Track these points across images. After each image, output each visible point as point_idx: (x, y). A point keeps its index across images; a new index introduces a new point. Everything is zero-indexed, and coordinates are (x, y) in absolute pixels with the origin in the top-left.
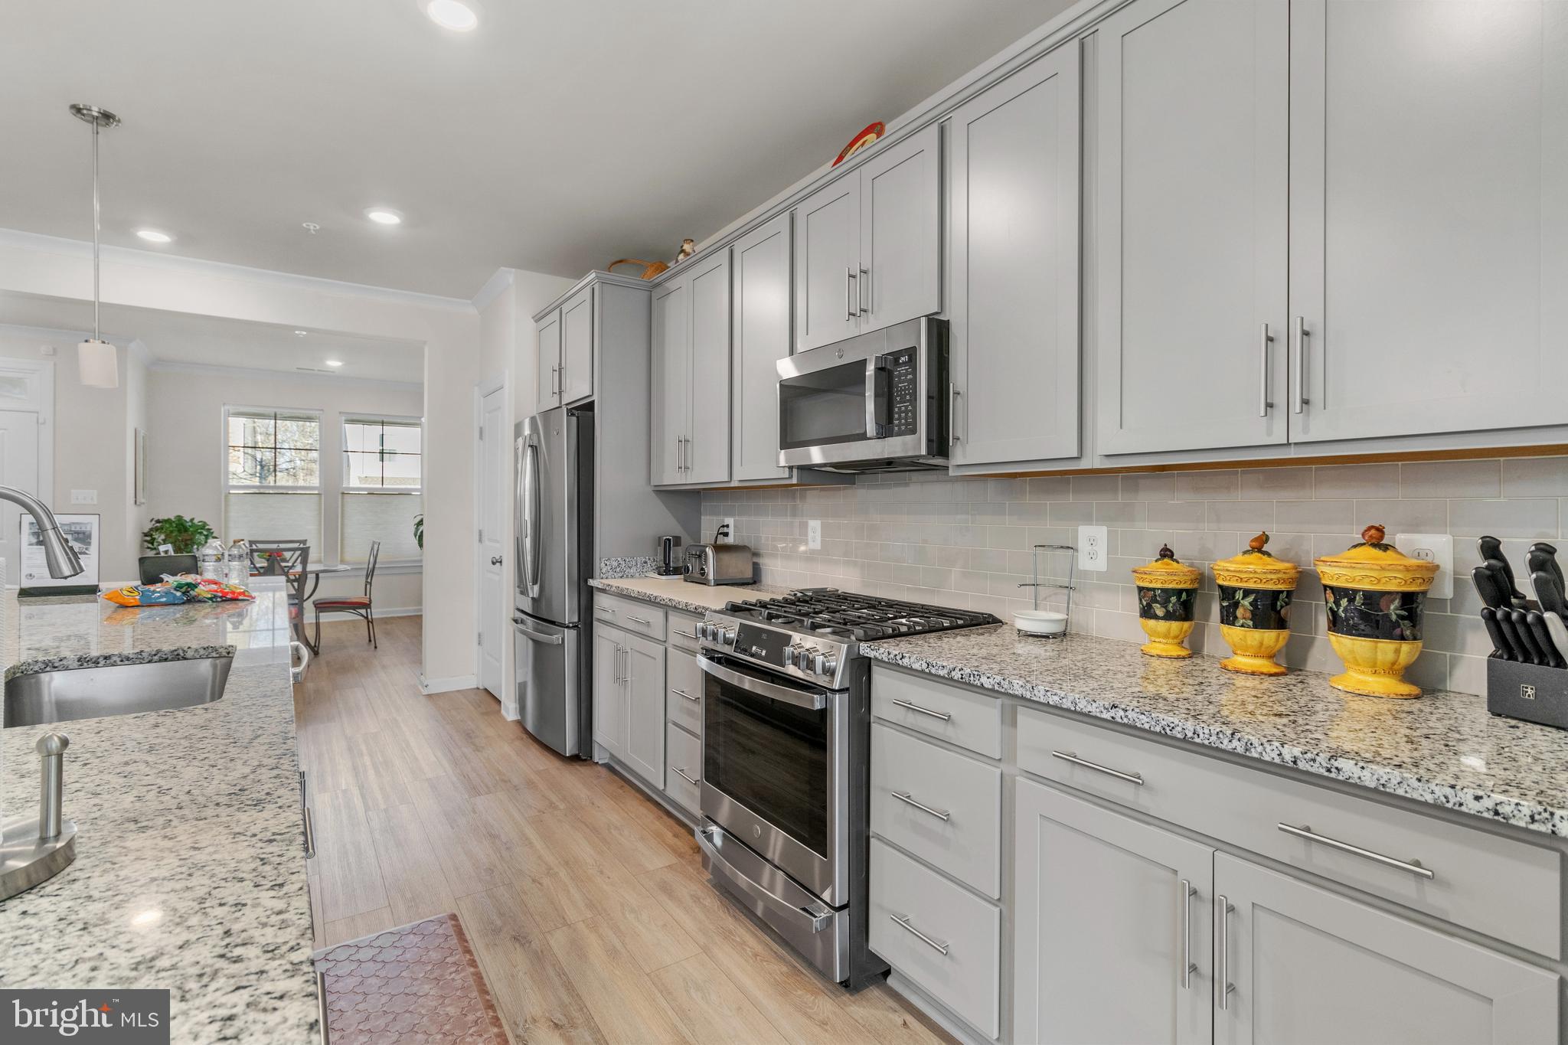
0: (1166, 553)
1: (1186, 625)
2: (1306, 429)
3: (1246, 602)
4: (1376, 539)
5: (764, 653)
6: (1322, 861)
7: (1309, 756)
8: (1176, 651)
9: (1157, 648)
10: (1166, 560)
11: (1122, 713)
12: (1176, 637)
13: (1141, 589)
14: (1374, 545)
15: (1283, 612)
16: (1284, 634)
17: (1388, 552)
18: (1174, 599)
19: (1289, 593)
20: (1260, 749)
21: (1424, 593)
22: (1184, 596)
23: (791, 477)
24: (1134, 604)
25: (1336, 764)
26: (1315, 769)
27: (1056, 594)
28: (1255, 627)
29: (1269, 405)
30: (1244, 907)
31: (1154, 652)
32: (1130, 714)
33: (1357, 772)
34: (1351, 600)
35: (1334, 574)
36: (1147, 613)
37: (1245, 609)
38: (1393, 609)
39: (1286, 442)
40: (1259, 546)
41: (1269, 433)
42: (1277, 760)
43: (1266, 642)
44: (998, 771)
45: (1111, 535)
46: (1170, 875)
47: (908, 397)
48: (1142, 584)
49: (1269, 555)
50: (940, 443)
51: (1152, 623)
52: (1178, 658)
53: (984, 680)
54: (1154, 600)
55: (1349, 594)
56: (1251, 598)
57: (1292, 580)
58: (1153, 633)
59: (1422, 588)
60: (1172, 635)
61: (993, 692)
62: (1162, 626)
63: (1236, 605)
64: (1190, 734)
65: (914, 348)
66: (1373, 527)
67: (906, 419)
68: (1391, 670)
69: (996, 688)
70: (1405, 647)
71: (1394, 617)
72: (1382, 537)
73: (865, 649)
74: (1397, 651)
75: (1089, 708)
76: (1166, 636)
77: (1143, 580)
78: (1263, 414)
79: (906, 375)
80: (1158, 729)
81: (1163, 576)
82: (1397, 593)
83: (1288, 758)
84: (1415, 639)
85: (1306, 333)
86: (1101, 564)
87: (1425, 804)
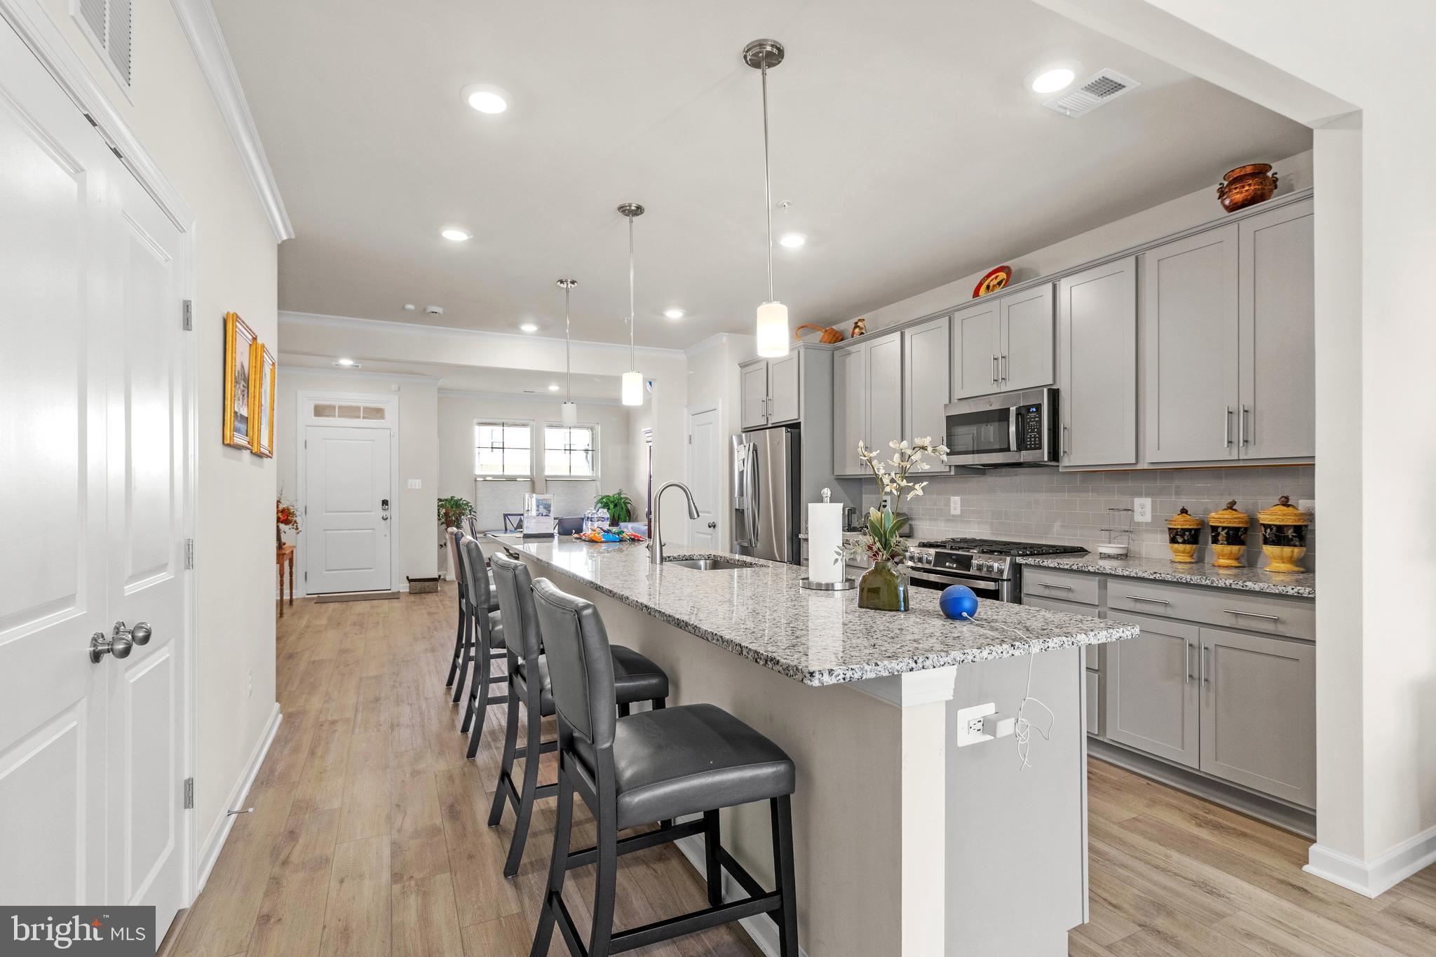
0: (1184, 511)
1: (1194, 546)
2: (1246, 454)
3: (1223, 533)
4: (1285, 502)
5: (955, 566)
6: (1242, 623)
7: (1236, 582)
8: (1189, 560)
9: (1180, 558)
10: (1183, 514)
11: (1159, 575)
12: (1188, 553)
13: (1170, 529)
14: (1283, 505)
15: (1242, 537)
16: (1243, 547)
17: (1290, 508)
18: (1187, 533)
19: (1246, 529)
20: (1217, 582)
21: (1306, 526)
22: (1193, 531)
23: (950, 471)
24: (1167, 537)
25: (1245, 584)
26: (1238, 587)
27: (1121, 535)
28: (1228, 544)
29: (1230, 442)
30: (1212, 647)
31: (1177, 560)
32: (1163, 575)
33: (1253, 586)
34: (1271, 530)
35: (1264, 518)
36: (1173, 541)
37: (1223, 537)
38: (1290, 533)
39: (1237, 458)
40: (1231, 506)
41: (1230, 454)
42: (1224, 586)
43: (1234, 551)
44: (1097, 611)
45: (1153, 503)
46: (1180, 641)
47: (1036, 430)
48: (1170, 527)
49: (1236, 510)
50: (1055, 455)
51: (1176, 546)
52: (1190, 563)
53: (1090, 568)
54: (1177, 534)
55: (1269, 526)
56: (1225, 531)
57: (1246, 522)
58: (1176, 551)
59: (1304, 524)
60: (1187, 551)
61: (1095, 573)
62: (1181, 547)
63: (1218, 534)
64: (1189, 580)
65: (1040, 405)
66: (1283, 497)
67: (1035, 441)
68: (1291, 560)
69: (1097, 571)
70: (1296, 550)
71: (1290, 537)
72: (1288, 501)
73: (1019, 560)
74: (1293, 552)
75: (1144, 575)
76: (1184, 552)
77: (1171, 524)
78: (1226, 446)
79: (1035, 418)
80: (1175, 580)
81: (1181, 523)
82: (1291, 526)
83: (1228, 584)
84: (1301, 546)
85: (1246, 411)
86: (1148, 518)
87: (1276, 594)
